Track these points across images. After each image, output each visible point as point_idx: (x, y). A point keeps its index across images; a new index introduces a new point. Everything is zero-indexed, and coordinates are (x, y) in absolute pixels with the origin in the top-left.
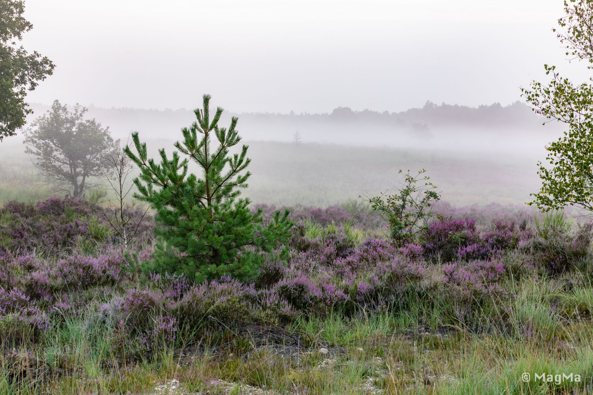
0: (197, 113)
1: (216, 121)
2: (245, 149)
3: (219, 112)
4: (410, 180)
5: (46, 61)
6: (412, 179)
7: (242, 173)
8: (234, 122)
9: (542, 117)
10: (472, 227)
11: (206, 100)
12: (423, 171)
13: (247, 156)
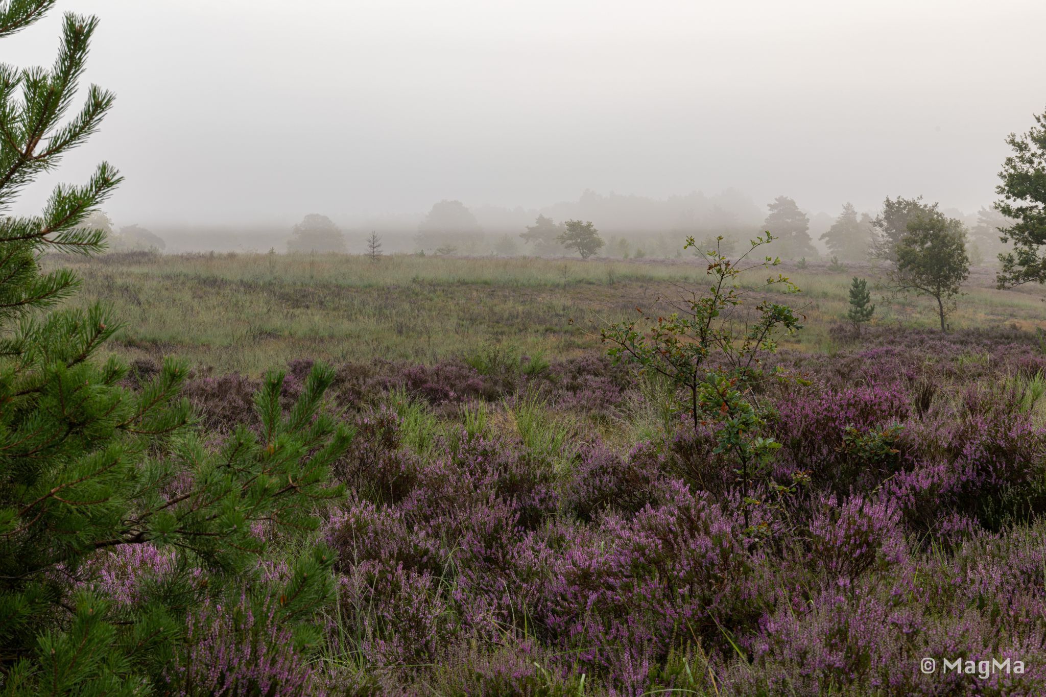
6: (727, 264)
12: (765, 238)
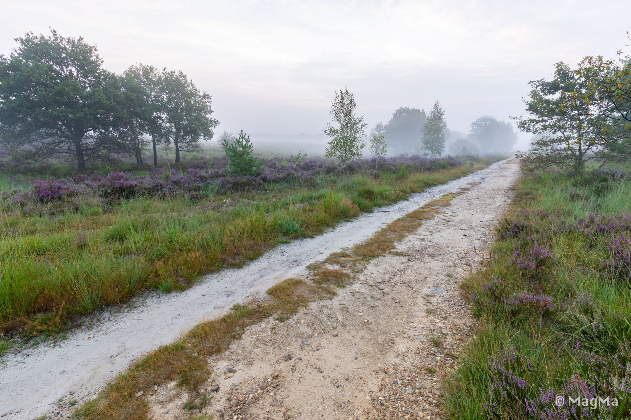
0: (240, 134)
1: (244, 136)
2: (251, 143)
3: (245, 134)
4: (300, 151)
5: (218, 121)
7: (251, 149)
8: (249, 137)
9: (328, 136)
10: (315, 162)
11: (242, 131)
13: (252, 145)
